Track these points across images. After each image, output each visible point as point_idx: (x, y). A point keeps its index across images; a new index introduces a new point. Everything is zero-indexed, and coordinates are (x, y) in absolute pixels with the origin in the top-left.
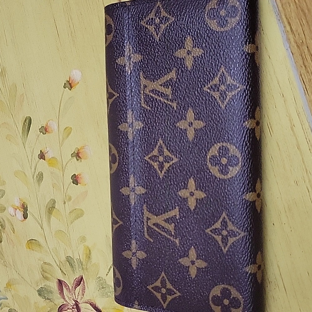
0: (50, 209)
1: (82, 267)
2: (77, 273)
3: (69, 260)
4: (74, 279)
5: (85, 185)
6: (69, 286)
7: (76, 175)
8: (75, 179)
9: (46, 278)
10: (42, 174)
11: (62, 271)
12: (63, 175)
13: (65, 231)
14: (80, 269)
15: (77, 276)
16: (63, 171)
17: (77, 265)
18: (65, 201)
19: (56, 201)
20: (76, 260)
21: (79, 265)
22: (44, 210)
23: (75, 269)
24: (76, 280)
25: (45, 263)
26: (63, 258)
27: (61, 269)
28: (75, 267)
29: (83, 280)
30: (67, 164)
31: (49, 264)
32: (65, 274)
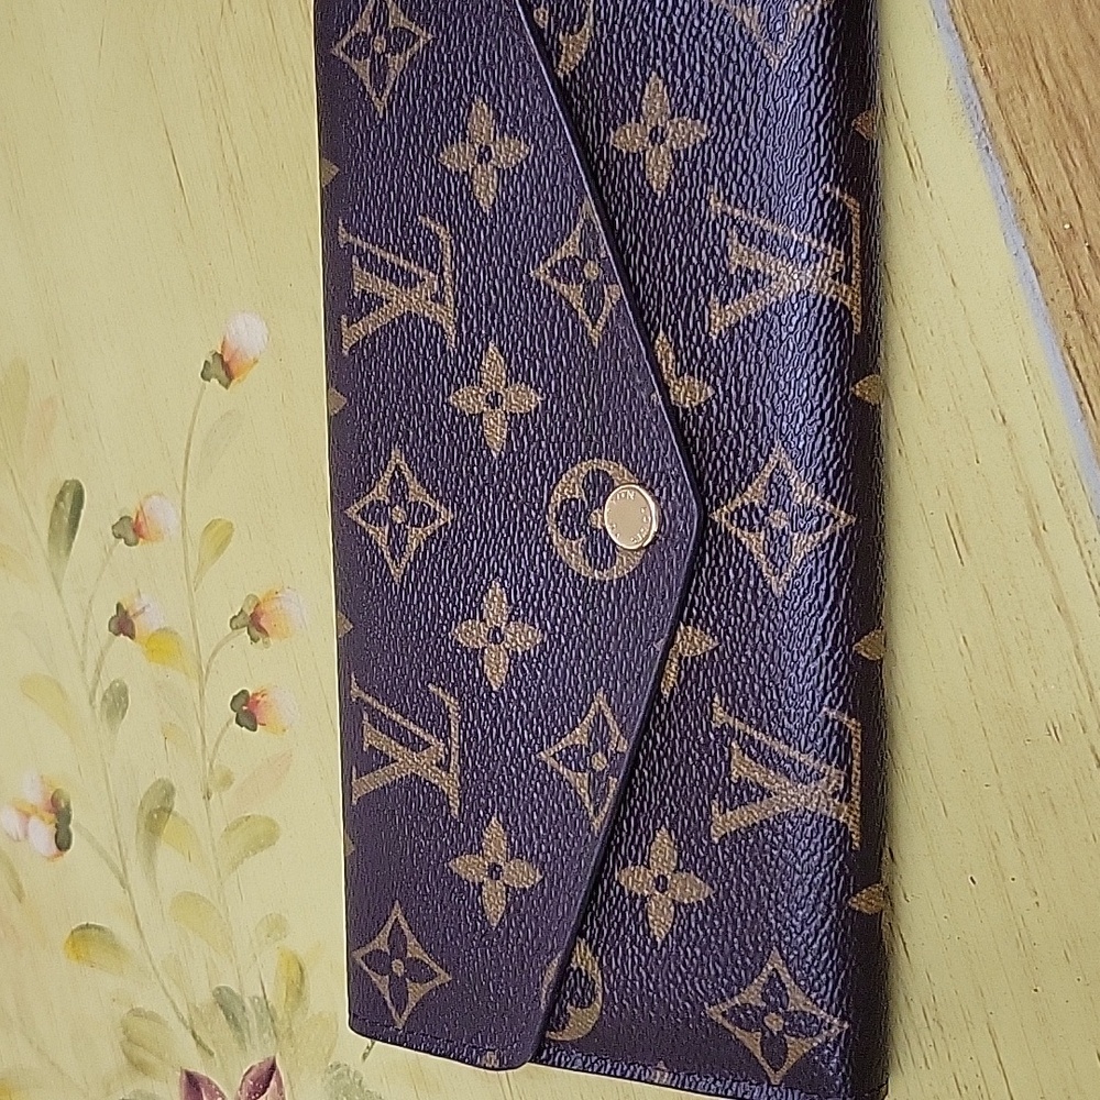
0: (156, 816)
1: (274, 1028)
2: (254, 1047)
3: (226, 1003)
4: (245, 1071)
5: (284, 730)
6: (225, 1094)
7: (250, 694)
8: (245, 708)
9: (139, 1067)
10: (124, 691)
11: (199, 1043)
12: (201, 694)
13: (208, 897)
14: (266, 1035)
15: (256, 1059)
16: (202, 679)
17: (254, 1023)
18: (211, 787)
19: (177, 787)
20: (252, 1002)
21: (261, 1021)
22: (130, 824)
23: (246, 1035)
24: (252, 1073)
25: (136, 1013)
26: (204, 996)
27: (194, 1035)
28: (248, 1029)
29: (278, 1074)
30: (214, 654)
31: (152, 1017)
32: (211, 1054)
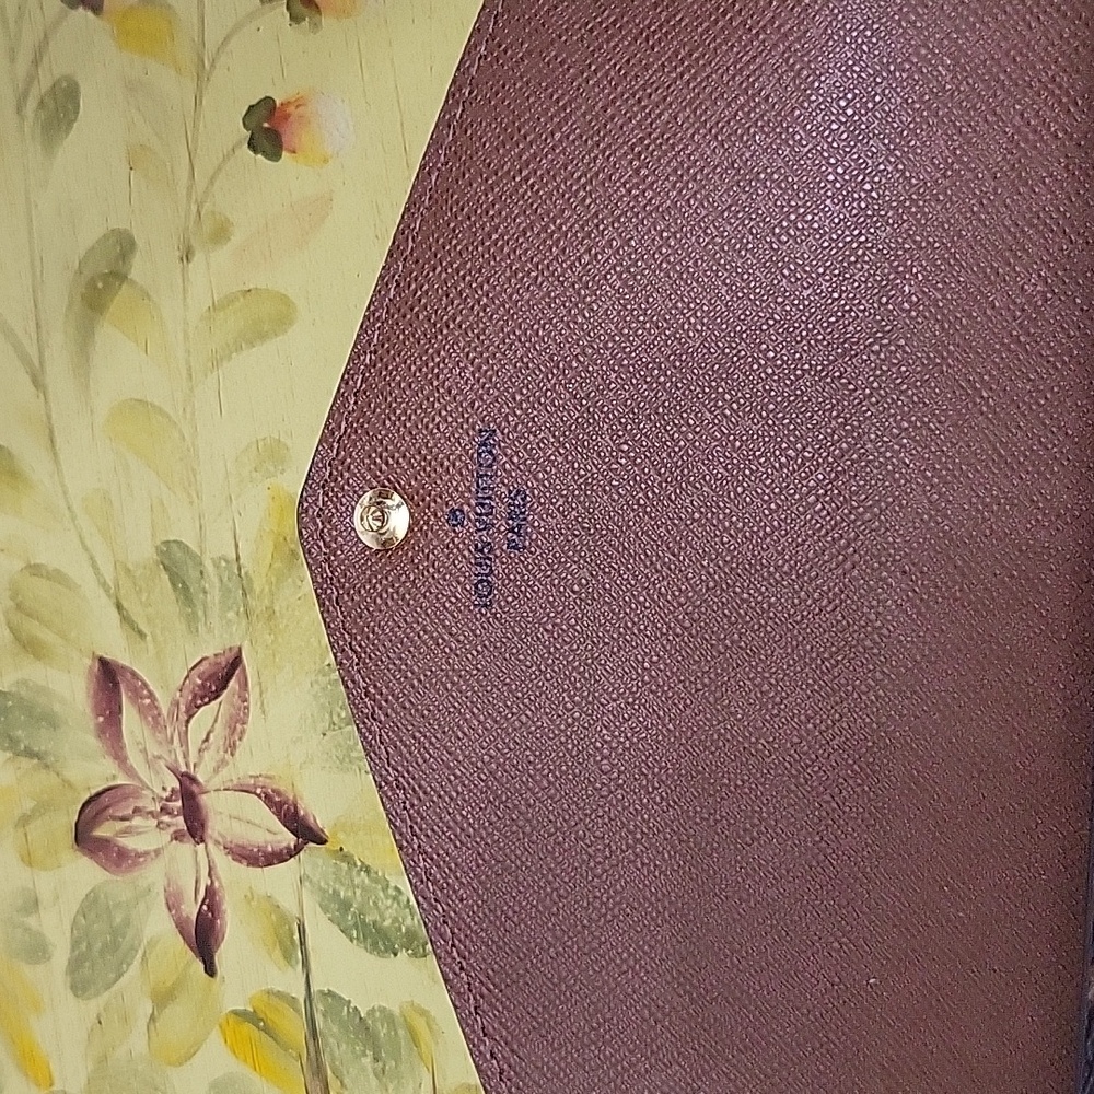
0: (100, 285)
1: (246, 605)
2: (210, 630)
3: (176, 564)
4: (190, 667)
5: (326, 161)
6: (157, 696)
7: (278, 103)
8: (266, 125)
9: (30, 647)
10: (73, 94)
11: (126, 619)
12: (198, 102)
13: (167, 409)
14: (231, 615)
15: (211, 646)
16: (202, 75)
17: (215, 596)
18: (194, 244)
19: (140, 242)
20: (217, 566)
21: (226, 592)
22: (58, 294)
23: (200, 613)
24: (201, 668)
25: (35, 570)
26: (143, 551)
27: (119, 607)
28: (204, 604)
29: (244, 670)
30: (227, 39)
31: (57, 577)
32: (142, 634)
